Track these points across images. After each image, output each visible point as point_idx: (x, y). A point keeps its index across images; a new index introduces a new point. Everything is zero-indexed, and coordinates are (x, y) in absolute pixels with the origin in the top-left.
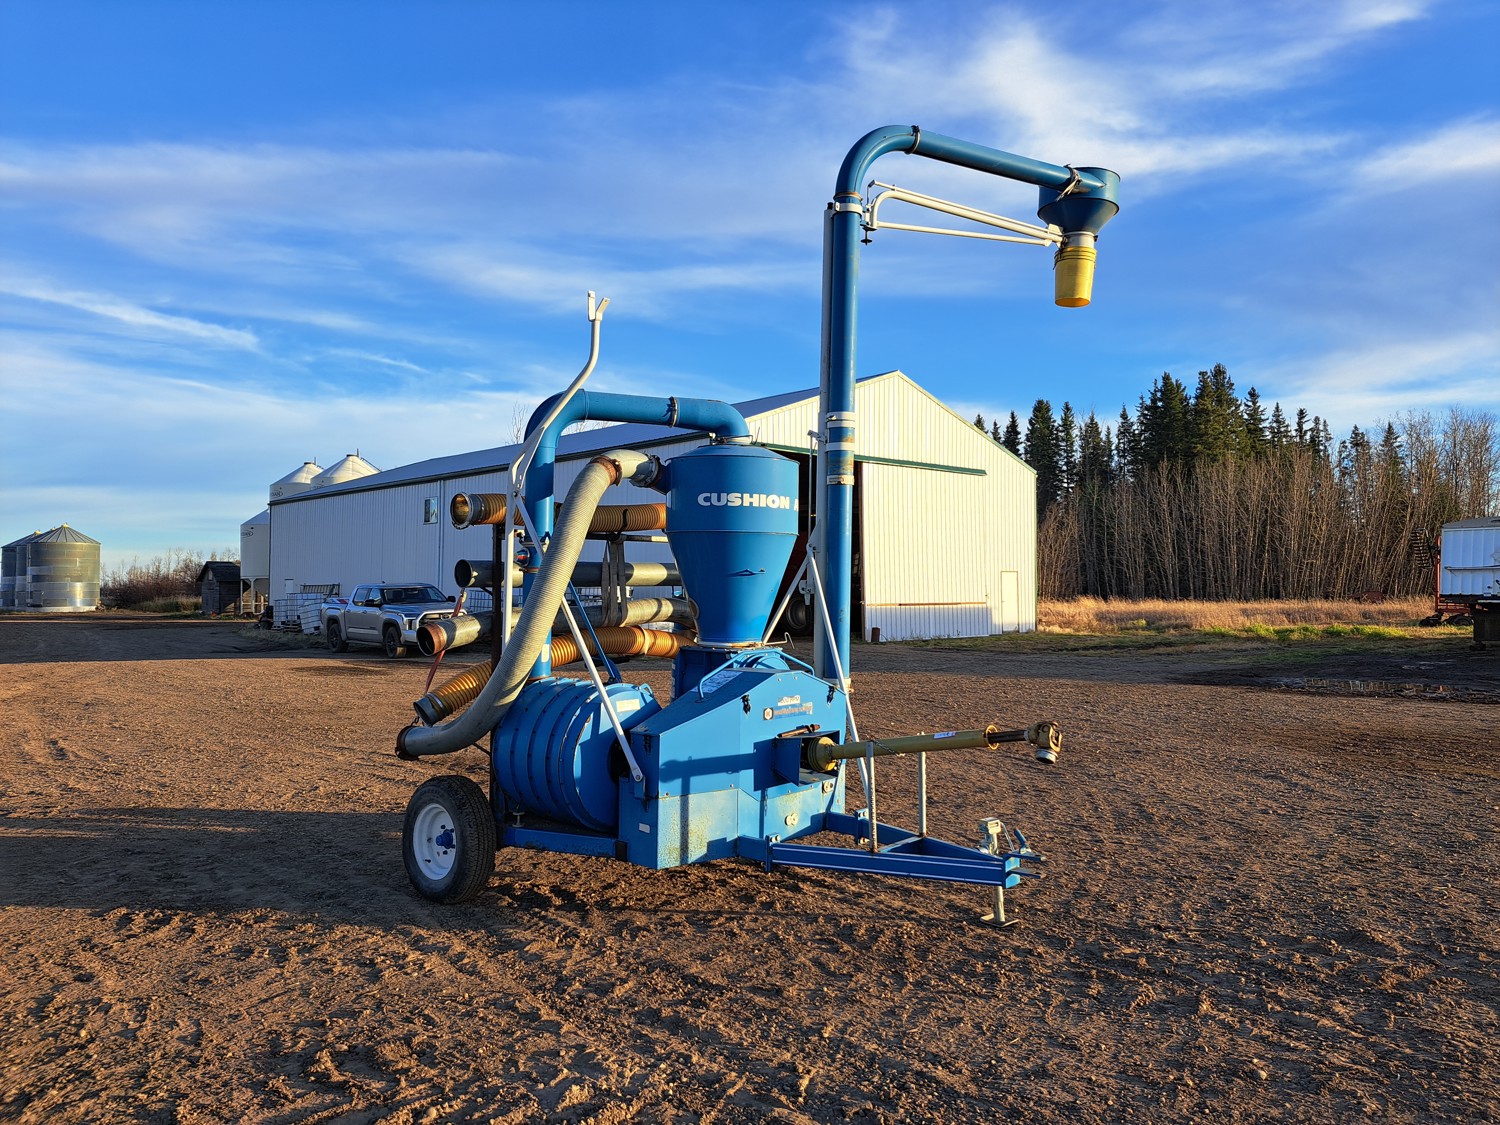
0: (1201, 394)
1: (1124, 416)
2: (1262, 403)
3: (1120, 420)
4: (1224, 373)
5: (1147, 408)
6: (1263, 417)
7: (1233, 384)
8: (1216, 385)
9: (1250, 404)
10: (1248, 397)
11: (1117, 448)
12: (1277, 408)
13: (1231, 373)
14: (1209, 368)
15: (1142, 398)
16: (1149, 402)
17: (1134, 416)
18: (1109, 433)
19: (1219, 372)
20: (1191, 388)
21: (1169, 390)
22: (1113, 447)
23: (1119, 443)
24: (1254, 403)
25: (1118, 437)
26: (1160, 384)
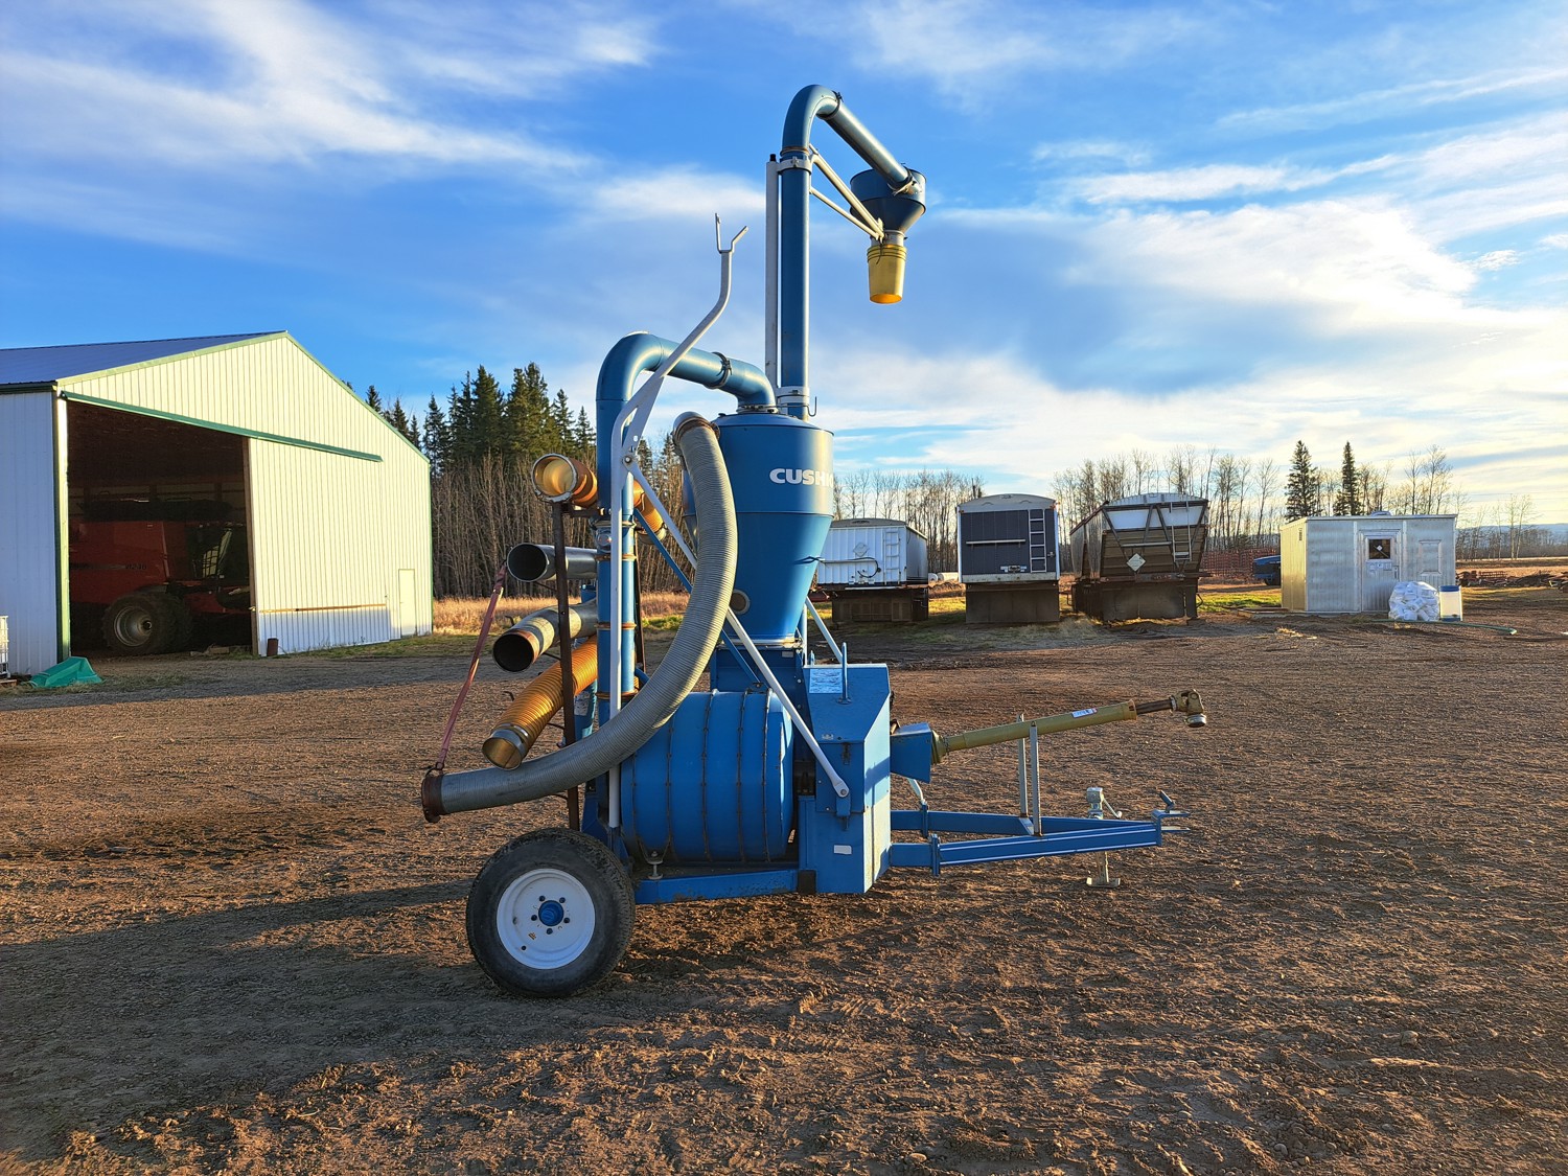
0: (516, 391)
1: (433, 406)
2: (568, 404)
3: (429, 410)
4: (538, 372)
5: (460, 400)
6: (570, 419)
7: (546, 385)
8: (529, 384)
9: (559, 405)
10: (557, 398)
11: (425, 439)
12: (582, 411)
13: (544, 374)
14: (524, 366)
15: (453, 390)
16: (461, 395)
17: (445, 407)
18: (415, 423)
19: (533, 371)
20: (505, 383)
21: (485, 383)
22: (421, 438)
23: (428, 435)
24: (563, 405)
25: (426, 427)
26: (475, 377)
